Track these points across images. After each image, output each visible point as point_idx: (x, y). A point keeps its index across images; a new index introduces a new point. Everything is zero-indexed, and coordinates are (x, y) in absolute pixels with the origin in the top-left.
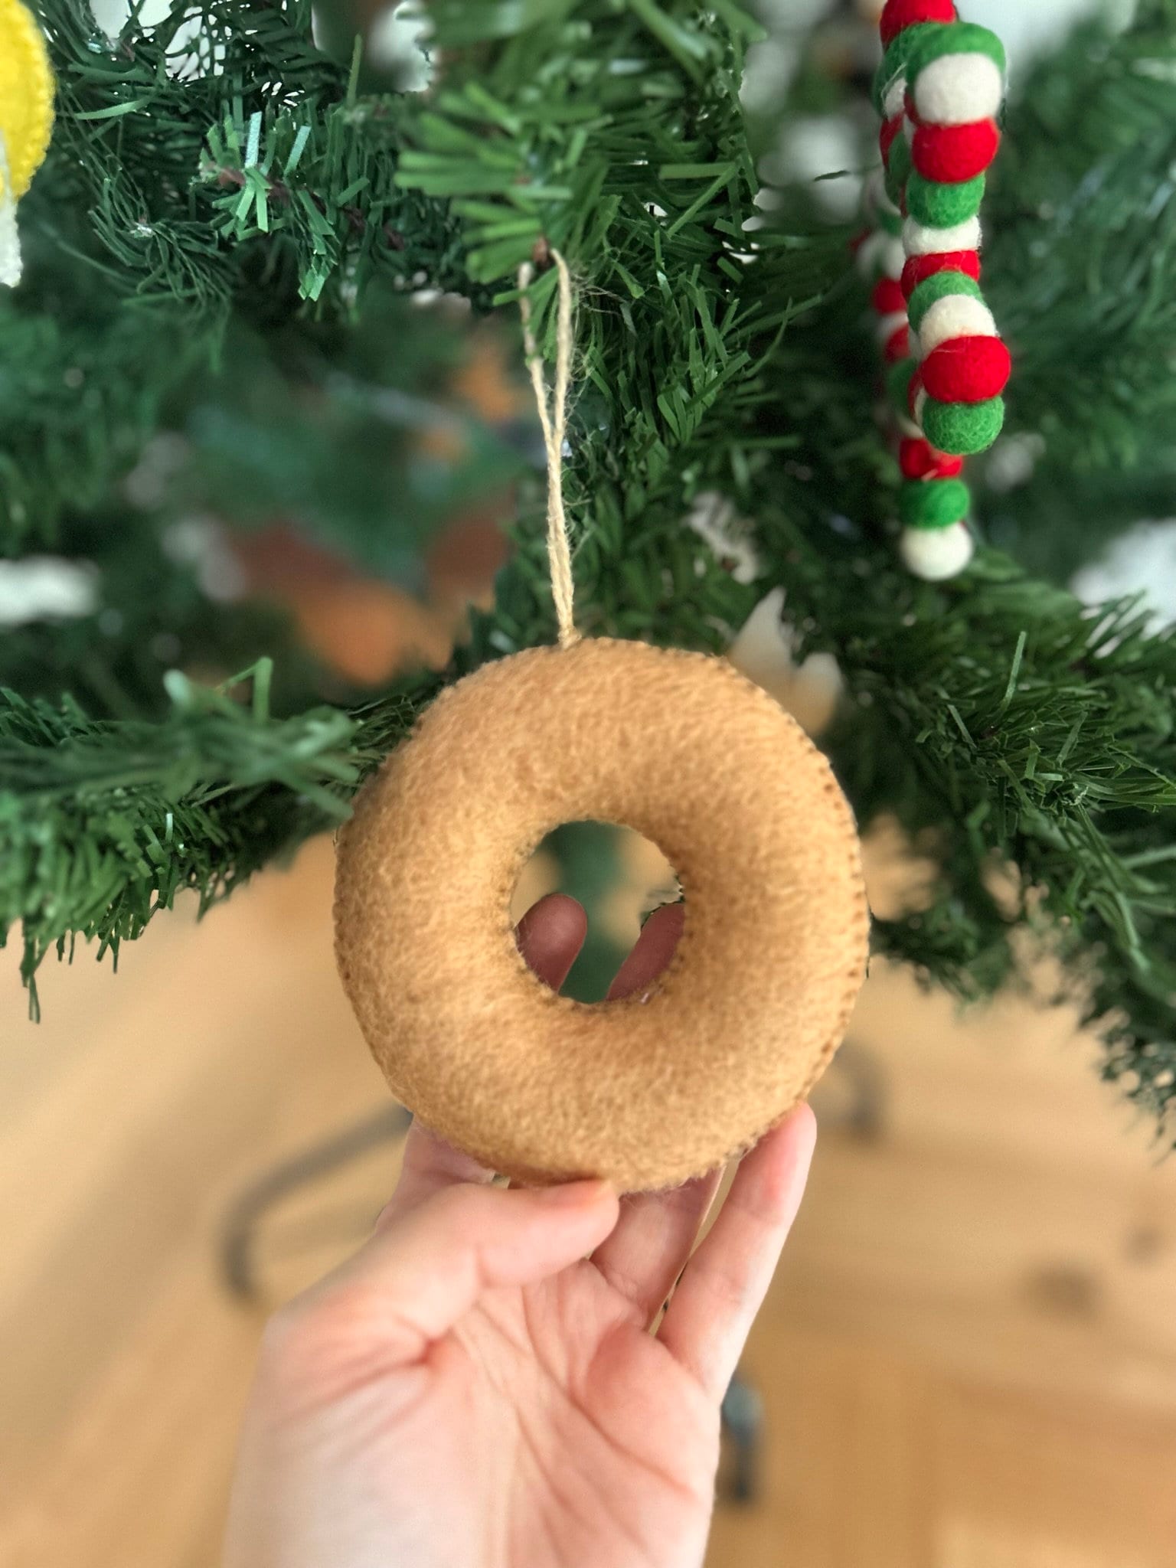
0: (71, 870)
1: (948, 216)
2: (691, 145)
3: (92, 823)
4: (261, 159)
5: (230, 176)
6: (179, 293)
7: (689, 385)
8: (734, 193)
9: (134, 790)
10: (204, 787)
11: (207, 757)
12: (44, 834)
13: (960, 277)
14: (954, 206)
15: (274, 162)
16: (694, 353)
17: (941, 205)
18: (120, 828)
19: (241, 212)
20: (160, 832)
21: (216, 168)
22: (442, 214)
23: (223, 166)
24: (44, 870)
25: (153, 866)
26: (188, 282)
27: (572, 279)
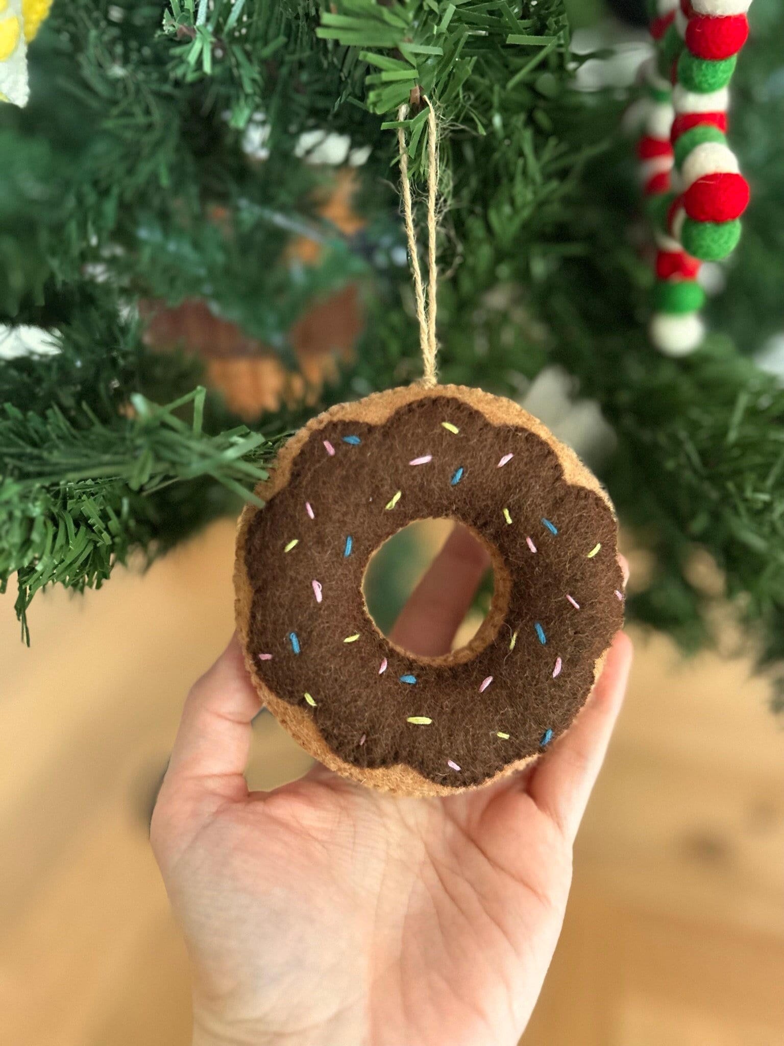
0: (55, 537)
1: (709, 84)
2: (527, 23)
3: (71, 504)
4: (208, 19)
5: (185, 30)
6: (141, 119)
7: (512, 202)
8: (554, 61)
9: (99, 481)
10: (157, 480)
11: (158, 458)
12: (36, 510)
13: (714, 130)
14: (714, 77)
15: (218, 21)
16: (519, 178)
17: (704, 75)
18: (90, 508)
19: (192, 58)
20: (118, 513)
21: (176, 24)
22: (339, 67)
23: (181, 22)
24: (35, 537)
25: (113, 537)
26: (147, 112)
27: (438, 118)
